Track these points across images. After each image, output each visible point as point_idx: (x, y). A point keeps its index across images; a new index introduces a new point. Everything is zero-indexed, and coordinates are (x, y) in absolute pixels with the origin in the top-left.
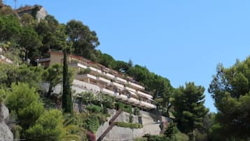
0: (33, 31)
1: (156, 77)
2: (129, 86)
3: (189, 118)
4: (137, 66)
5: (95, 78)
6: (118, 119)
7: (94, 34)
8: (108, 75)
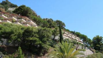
0: (46, 22)
1: (83, 35)
2: (76, 38)
3: (99, 47)
4: (77, 32)
5: (66, 35)
6: (78, 48)
7: (64, 23)
8: (70, 34)
